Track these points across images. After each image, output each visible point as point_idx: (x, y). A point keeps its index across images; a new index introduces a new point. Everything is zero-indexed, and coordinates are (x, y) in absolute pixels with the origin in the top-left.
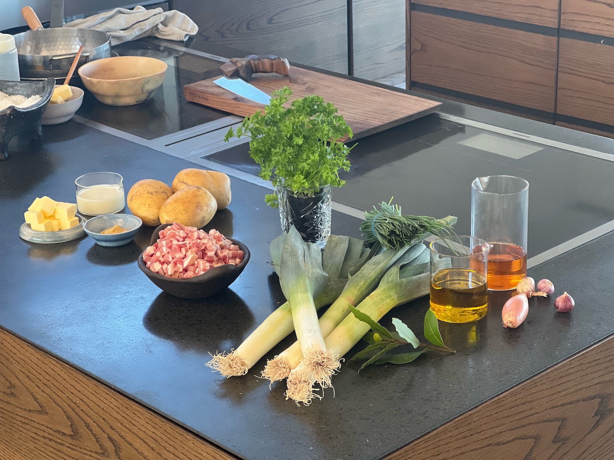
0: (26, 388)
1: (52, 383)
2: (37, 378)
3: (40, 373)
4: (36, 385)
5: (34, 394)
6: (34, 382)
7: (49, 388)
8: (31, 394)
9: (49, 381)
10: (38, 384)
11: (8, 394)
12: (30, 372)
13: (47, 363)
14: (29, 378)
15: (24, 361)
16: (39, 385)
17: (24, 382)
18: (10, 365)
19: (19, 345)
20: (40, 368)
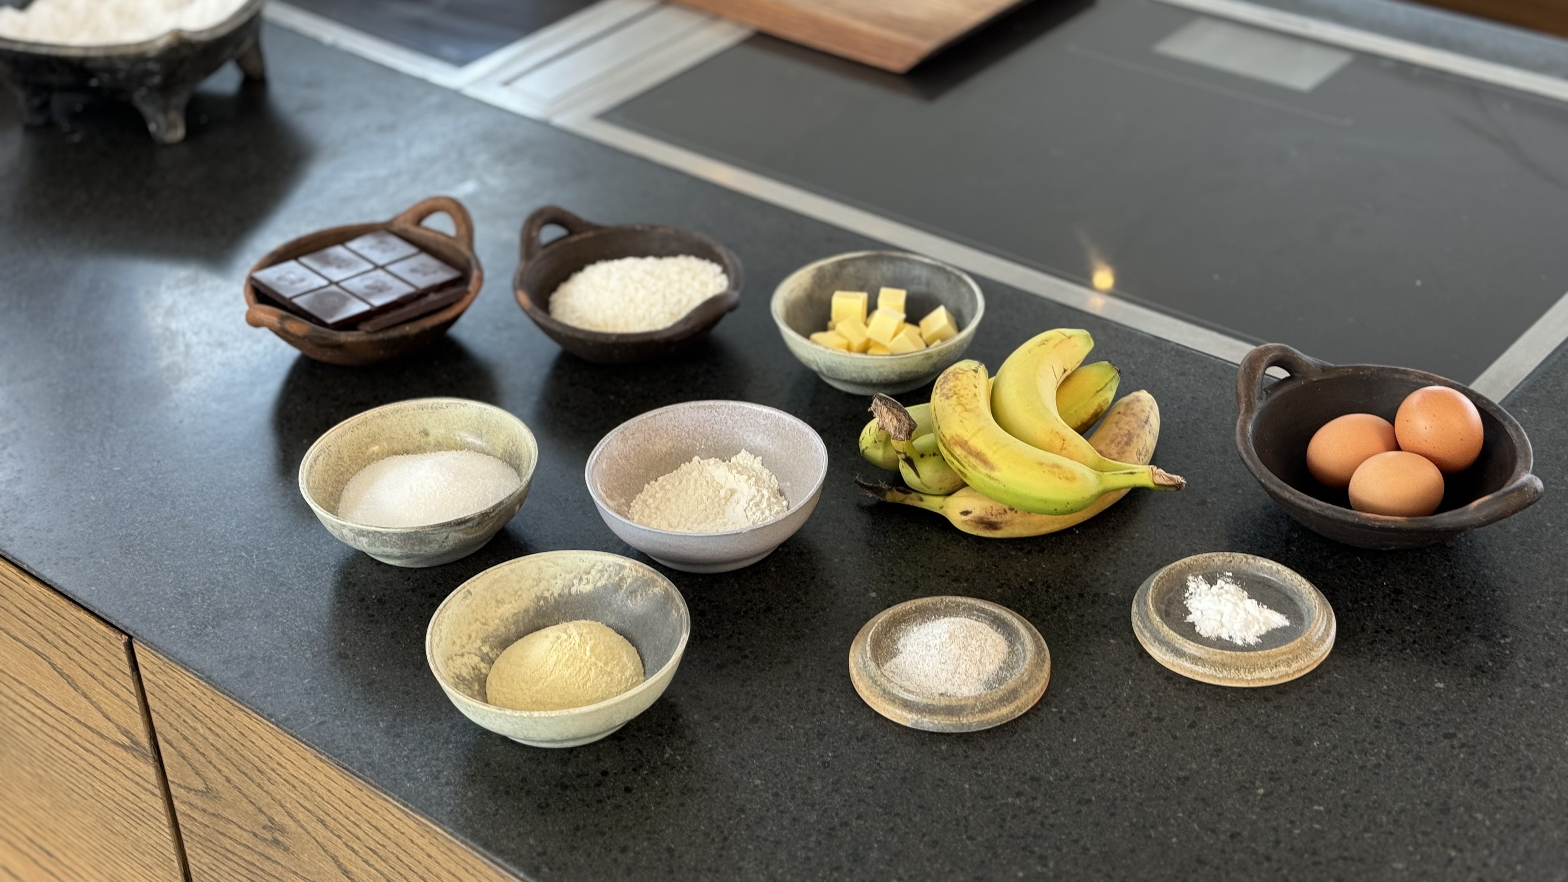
0: (317, 842)
1: (393, 853)
2: (349, 831)
3: (358, 823)
4: (347, 845)
5: (341, 860)
6: (339, 837)
7: (385, 861)
8: (333, 859)
9: (384, 846)
10: (350, 844)
11: (265, 840)
12: (329, 815)
13: (376, 809)
14: (324, 825)
15: (310, 787)
16: (356, 848)
17: (309, 829)
18: (269, 784)
19: (293, 751)
20: (356, 813)
